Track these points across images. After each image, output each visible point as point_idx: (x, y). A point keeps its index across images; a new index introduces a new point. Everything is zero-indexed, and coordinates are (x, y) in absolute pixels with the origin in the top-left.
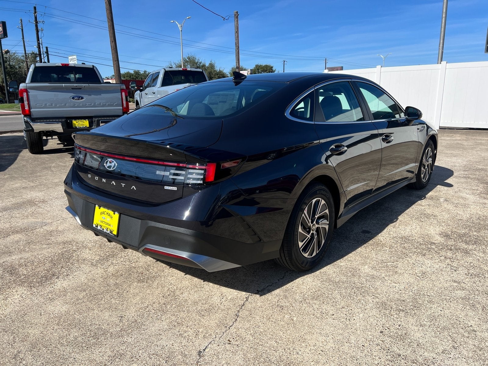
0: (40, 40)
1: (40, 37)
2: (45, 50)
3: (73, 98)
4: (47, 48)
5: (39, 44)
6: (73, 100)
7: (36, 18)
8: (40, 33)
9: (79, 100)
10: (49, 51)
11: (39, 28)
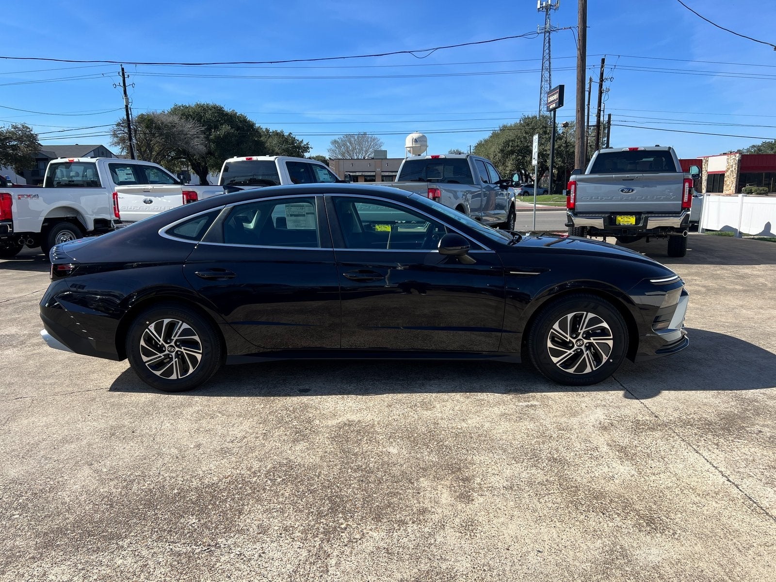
0: (602, 105)
1: (602, 101)
2: (606, 119)
3: (622, 191)
4: (610, 116)
5: (599, 110)
6: (621, 193)
7: (602, 74)
8: (603, 95)
9: (628, 192)
10: (611, 120)
11: (604, 87)
